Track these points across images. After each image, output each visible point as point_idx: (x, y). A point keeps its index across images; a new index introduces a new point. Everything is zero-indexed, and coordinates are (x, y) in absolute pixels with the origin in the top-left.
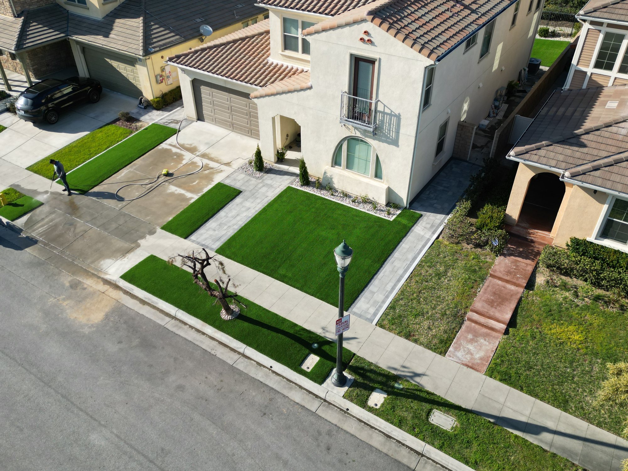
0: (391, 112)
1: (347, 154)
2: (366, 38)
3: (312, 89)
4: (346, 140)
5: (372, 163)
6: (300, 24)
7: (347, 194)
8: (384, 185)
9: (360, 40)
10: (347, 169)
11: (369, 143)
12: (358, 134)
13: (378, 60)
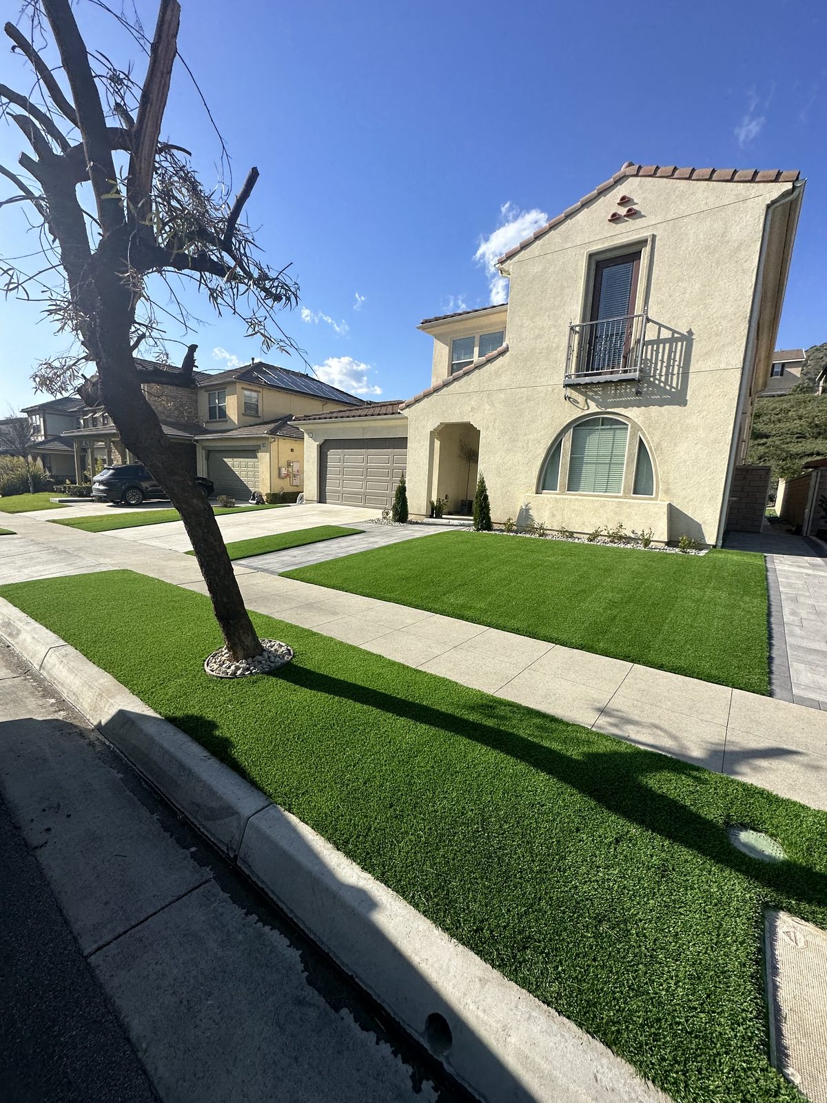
0: (673, 335)
2: (624, 211)
3: (508, 353)
4: (570, 429)
5: (627, 463)
6: (477, 342)
7: (571, 534)
8: (658, 502)
9: (610, 220)
10: (568, 491)
11: (621, 420)
12: (594, 408)
13: (649, 240)
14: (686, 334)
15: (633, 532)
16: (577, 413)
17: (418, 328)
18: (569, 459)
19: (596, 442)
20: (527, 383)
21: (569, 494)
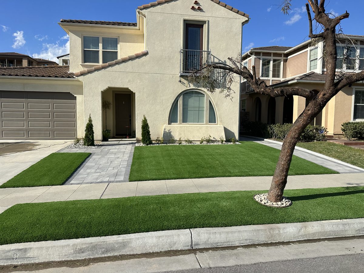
0: (219, 61)
1: (183, 108)
2: (196, 7)
3: (148, 55)
4: (181, 95)
5: (206, 110)
6: (101, 40)
7: (190, 142)
8: (218, 125)
9: (191, 8)
10: (183, 122)
11: (202, 93)
12: (192, 86)
13: (207, 22)
14: (224, 62)
15: (214, 138)
16: (184, 89)
17: (59, 24)
18: (182, 108)
19: (192, 101)
20: (160, 72)
21: (184, 124)
